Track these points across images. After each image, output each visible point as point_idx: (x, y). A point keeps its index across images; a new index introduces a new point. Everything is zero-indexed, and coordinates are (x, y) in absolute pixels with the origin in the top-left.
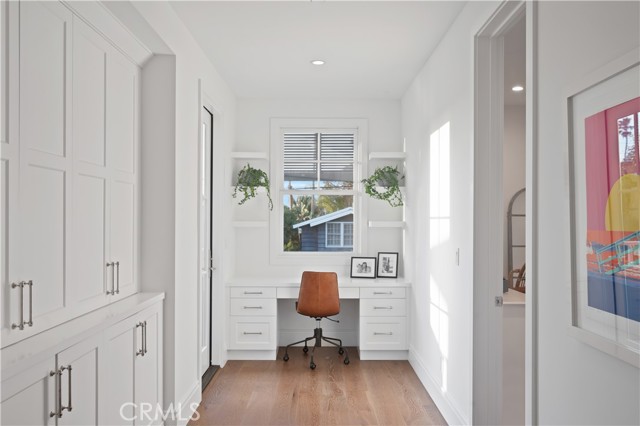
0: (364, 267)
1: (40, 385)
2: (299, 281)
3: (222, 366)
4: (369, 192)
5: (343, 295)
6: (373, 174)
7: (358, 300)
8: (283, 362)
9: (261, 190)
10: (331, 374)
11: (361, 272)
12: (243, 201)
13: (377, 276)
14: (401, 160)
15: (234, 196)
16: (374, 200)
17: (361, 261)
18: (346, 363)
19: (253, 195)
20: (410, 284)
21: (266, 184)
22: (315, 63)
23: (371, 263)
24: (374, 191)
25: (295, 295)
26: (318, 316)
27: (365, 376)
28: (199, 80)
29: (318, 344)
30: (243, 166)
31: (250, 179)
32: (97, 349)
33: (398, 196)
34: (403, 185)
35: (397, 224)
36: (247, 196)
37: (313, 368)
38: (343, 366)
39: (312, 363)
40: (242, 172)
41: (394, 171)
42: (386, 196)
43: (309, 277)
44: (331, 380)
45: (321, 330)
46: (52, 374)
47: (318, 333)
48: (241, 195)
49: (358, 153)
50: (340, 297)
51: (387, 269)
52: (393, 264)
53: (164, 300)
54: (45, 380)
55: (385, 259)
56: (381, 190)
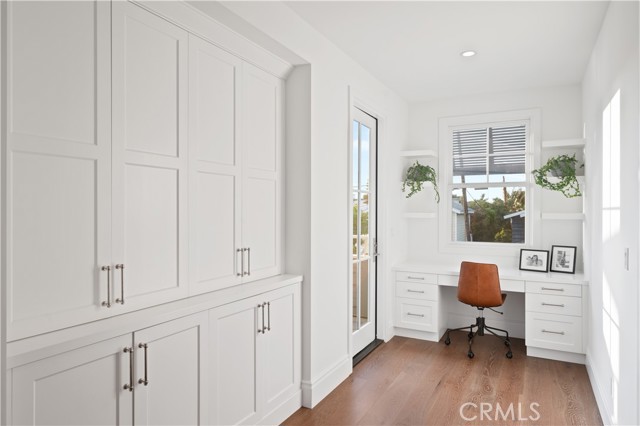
0: (535, 260)
1: (111, 361)
2: (458, 270)
3: (386, 341)
4: (540, 183)
5: (505, 287)
6: (545, 164)
7: (524, 294)
8: (444, 345)
9: (426, 184)
10: (488, 367)
11: (531, 265)
12: (410, 195)
13: (549, 269)
14: (581, 148)
15: (403, 190)
16: (547, 191)
17: (532, 254)
18: (509, 356)
19: (419, 189)
20: (588, 283)
21: (432, 179)
22: (465, 54)
23: (543, 257)
24: (546, 181)
25: (455, 282)
26: (481, 306)
27: (526, 375)
28: (349, 87)
29: (480, 332)
30: (413, 163)
31: (418, 174)
32: (199, 327)
33: (575, 186)
34: (583, 174)
35: (577, 216)
36: (413, 190)
37: (471, 356)
38: (504, 359)
39: (470, 351)
40: (411, 168)
41: (572, 159)
42: (560, 187)
43: (467, 267)
44: (485, 374)
45: (483, 319)
46: (125, 351)
47: (480, 322)
48: (408, 189)
49: (530, 144)
50: (502, 289)
51: (563, 263)
52: (570, 258)
53: (302, 282)
54: (118, 356)
55: (560, 252)
56: (554, 180)
